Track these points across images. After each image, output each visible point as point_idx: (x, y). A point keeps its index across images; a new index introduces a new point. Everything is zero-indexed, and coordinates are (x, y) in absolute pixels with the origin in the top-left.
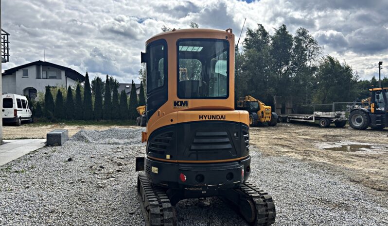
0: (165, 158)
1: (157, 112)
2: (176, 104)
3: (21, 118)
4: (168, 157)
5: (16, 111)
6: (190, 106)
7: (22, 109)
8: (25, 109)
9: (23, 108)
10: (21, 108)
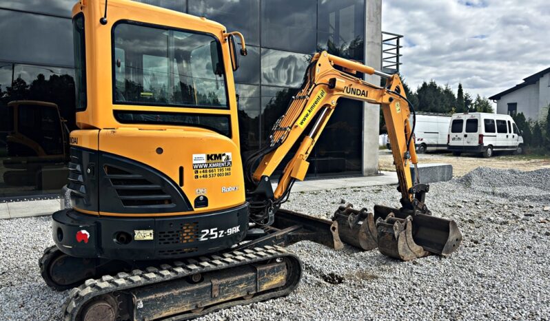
3: (491, 146)
5: (481, 136)
7: (496, 133)
8: (505, 135)
9: (499, 132)
10: (494, 132)
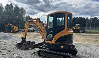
0: (65, 43)
1: (62, 32)
2: (67, 30)
4: (66, 43)
6: (70, 30)
